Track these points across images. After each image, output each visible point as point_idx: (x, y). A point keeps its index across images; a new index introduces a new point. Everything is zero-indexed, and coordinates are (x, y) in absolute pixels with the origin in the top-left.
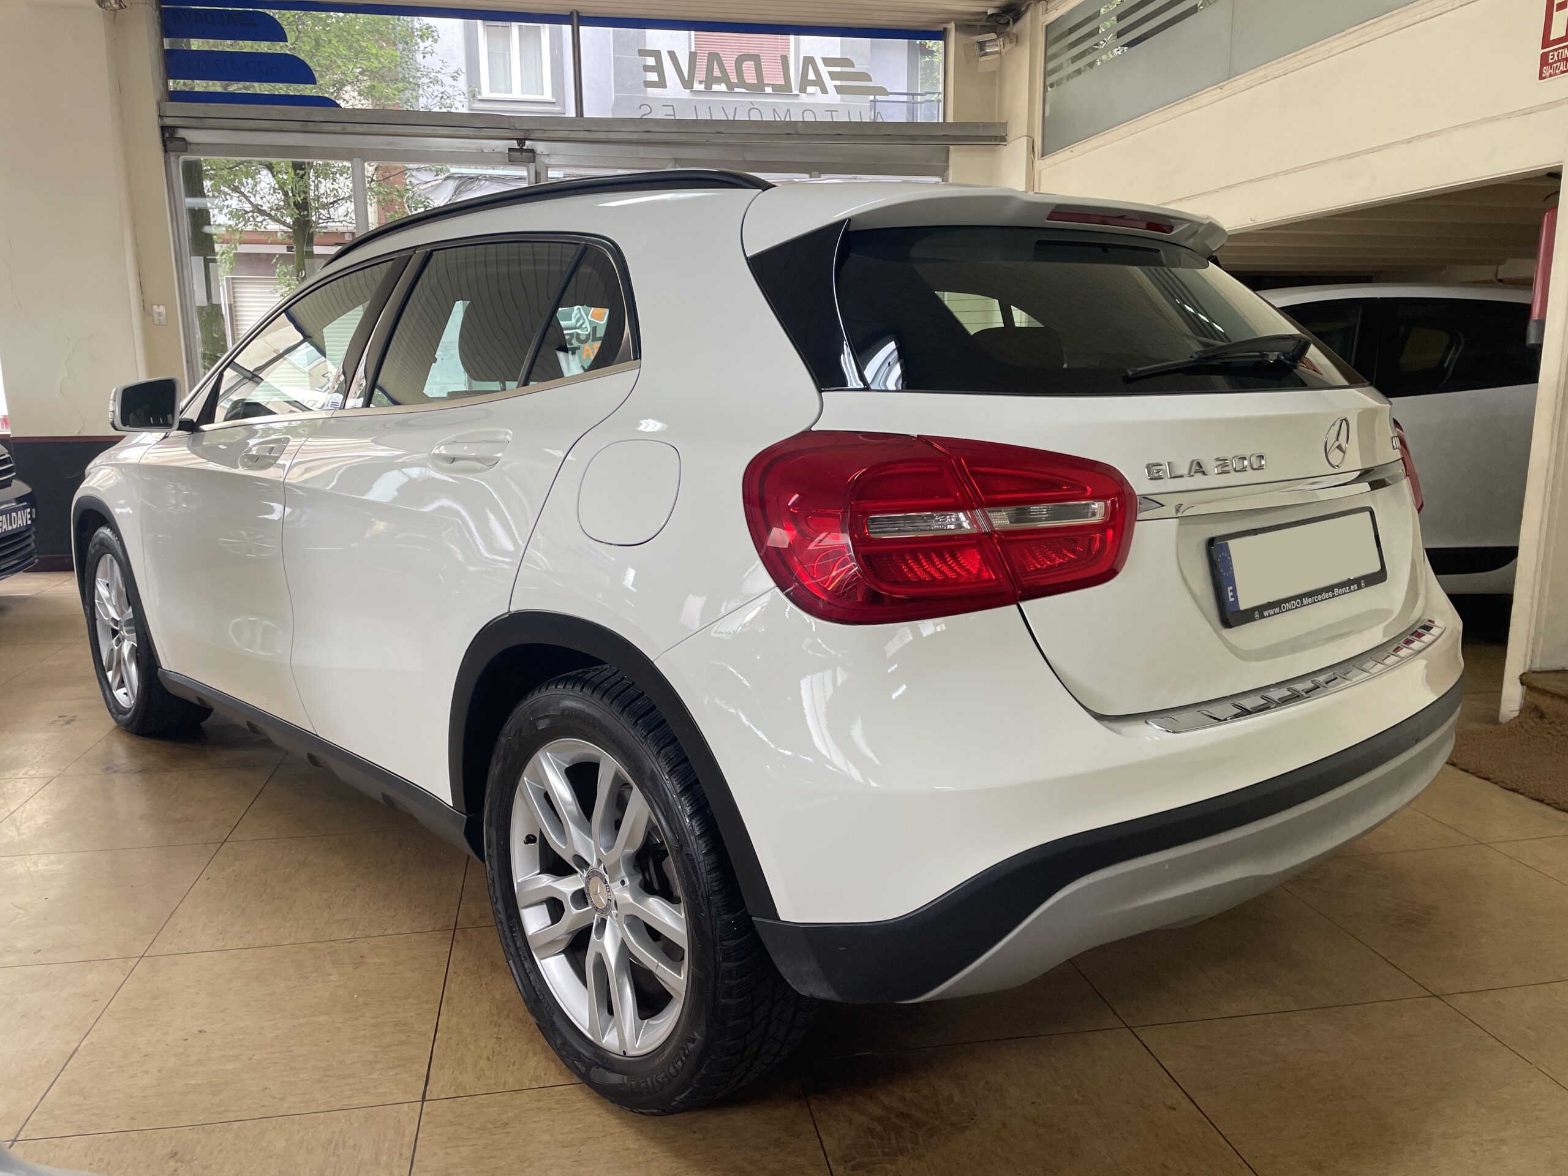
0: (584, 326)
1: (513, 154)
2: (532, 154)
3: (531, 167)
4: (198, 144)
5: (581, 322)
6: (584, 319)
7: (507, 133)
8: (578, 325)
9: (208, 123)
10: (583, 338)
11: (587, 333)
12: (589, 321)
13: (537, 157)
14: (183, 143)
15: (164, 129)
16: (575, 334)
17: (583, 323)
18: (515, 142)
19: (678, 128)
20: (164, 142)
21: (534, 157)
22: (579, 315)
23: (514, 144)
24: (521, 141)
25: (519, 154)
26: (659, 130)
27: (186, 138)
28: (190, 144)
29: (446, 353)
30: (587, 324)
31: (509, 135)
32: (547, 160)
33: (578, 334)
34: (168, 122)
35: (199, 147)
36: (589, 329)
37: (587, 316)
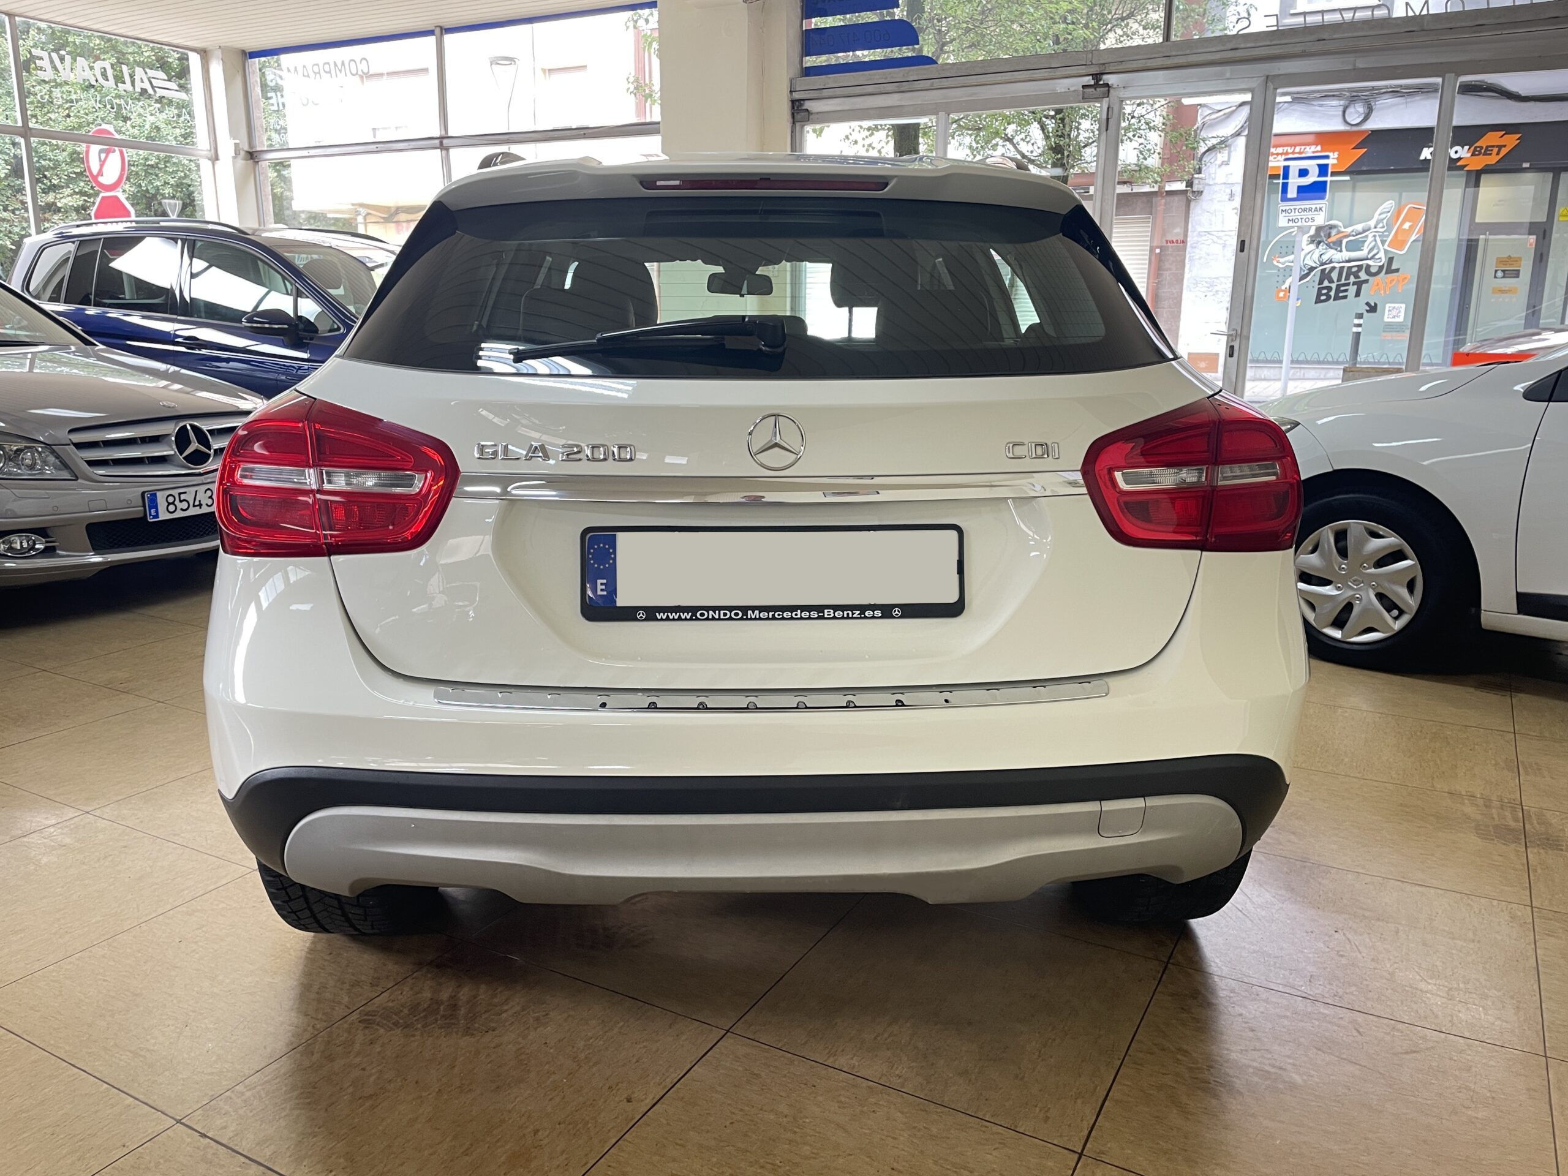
0: (1377, 257)
1: (1087, 90)
2: (1107, 89)
3: (1104, 102)
4: (818, 113)
5: (1375, 251)
6: (1379, 248)
7: (1083, 70)
8: (1369, 256)
9: (826, 93)
10: (1373, 270)
11: (1381, 264)
12: (1386, 251)
13: (1112, 91)
14: (807, 113)
15: (793, 102)
16: (1364, 266)
17: (1377, 253)
18: (1091, 77)
19: (1271, 41)
20: (793, 114)
21: (1109, 91)
22: (1374, 243)
23: (1089, 80)
24: (1097, 76)
25: (1093, 90)
26: (1249, 45)
27: (809, 109)
28: (812, 113)
29: (1211, 289)
30: (1382, 255)
31: (1084, 72)
32: (1122, 94)
33: (1368, 266)
34: (796, 96)
35: (817, 116)
36: (1383, 260)
37: (1383, 246)
